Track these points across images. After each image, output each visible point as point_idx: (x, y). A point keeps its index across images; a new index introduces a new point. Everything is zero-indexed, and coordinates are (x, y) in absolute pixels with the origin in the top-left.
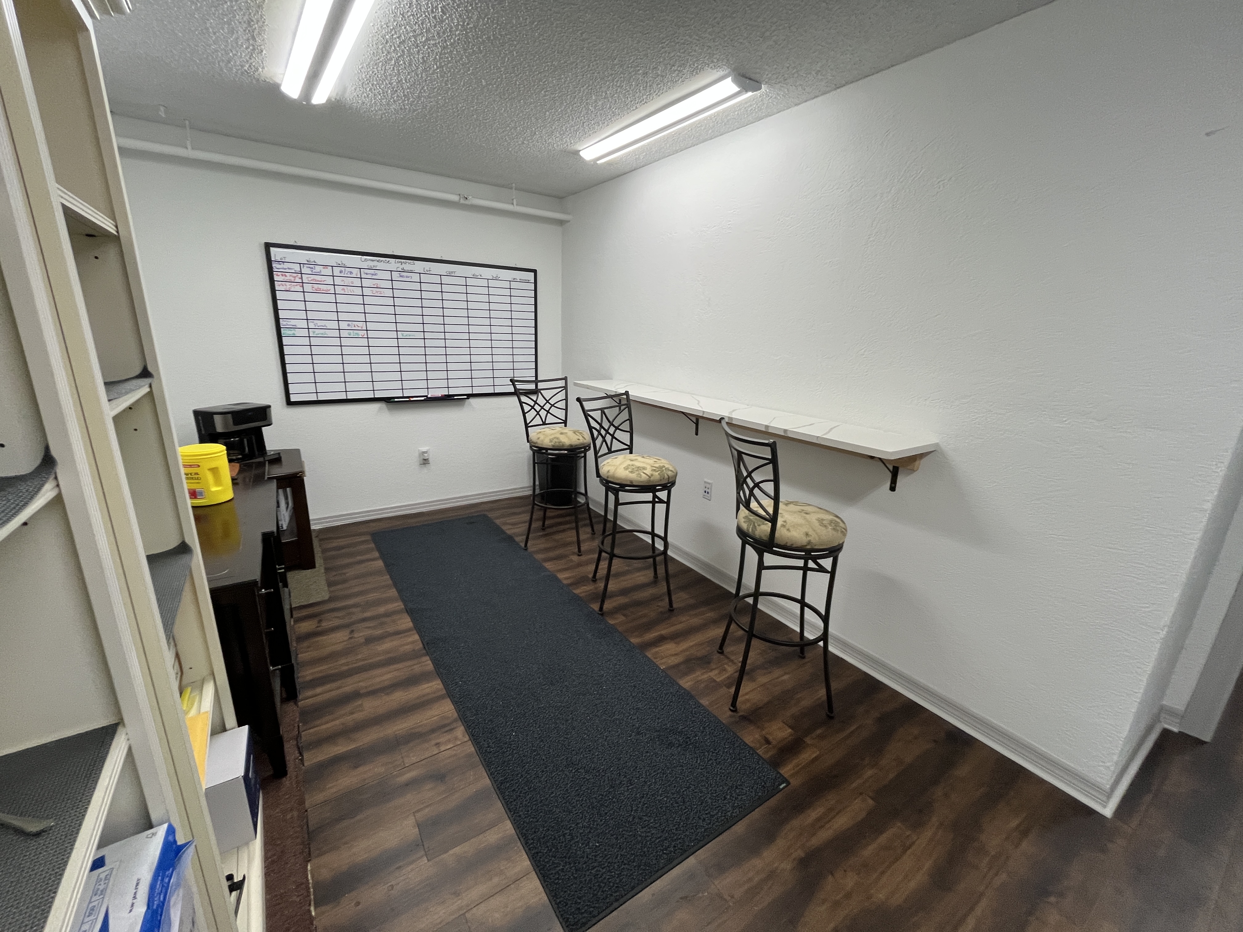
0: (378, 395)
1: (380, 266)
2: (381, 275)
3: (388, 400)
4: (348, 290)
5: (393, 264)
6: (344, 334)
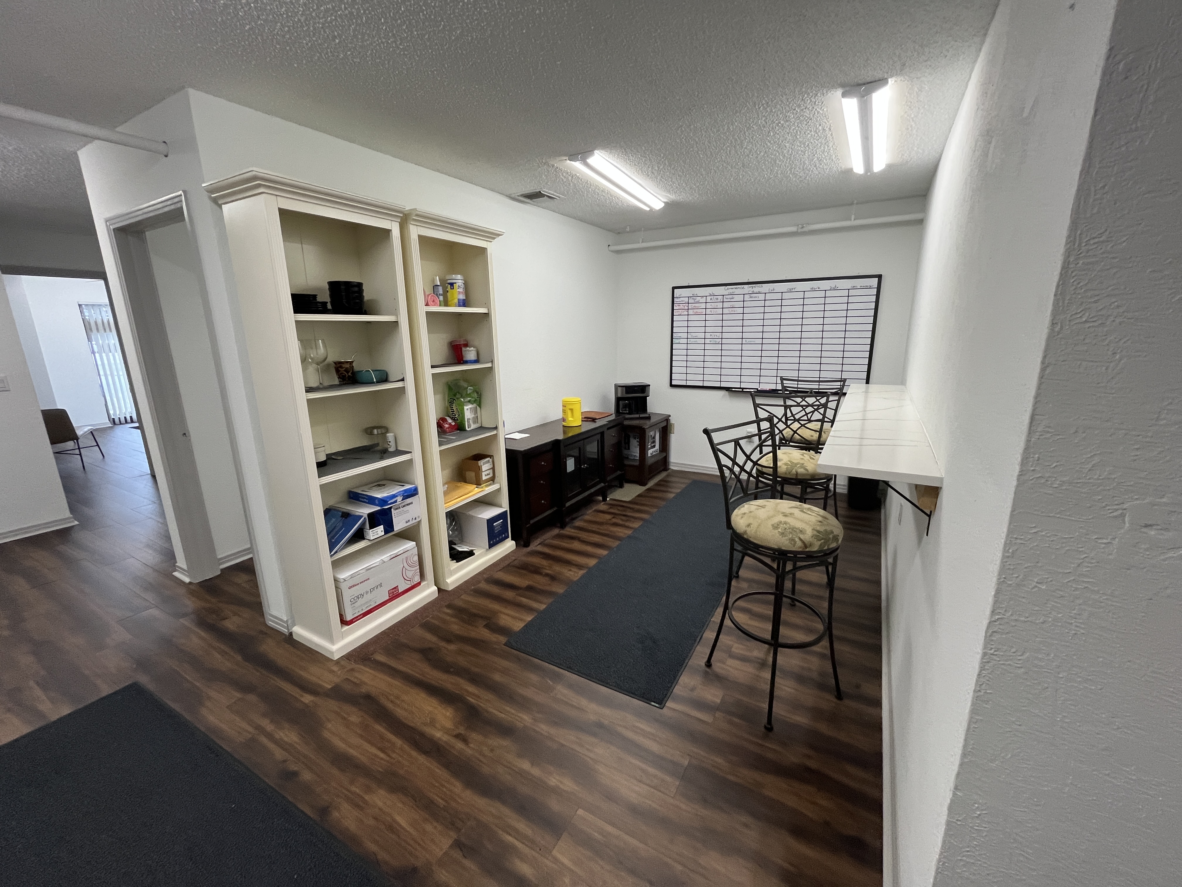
0: (724, 385)
1: (737, 291)
2: (737, 298)
3: (728, 389)
4: (714, 311)
5: (746, 289)
6: (707, 341)
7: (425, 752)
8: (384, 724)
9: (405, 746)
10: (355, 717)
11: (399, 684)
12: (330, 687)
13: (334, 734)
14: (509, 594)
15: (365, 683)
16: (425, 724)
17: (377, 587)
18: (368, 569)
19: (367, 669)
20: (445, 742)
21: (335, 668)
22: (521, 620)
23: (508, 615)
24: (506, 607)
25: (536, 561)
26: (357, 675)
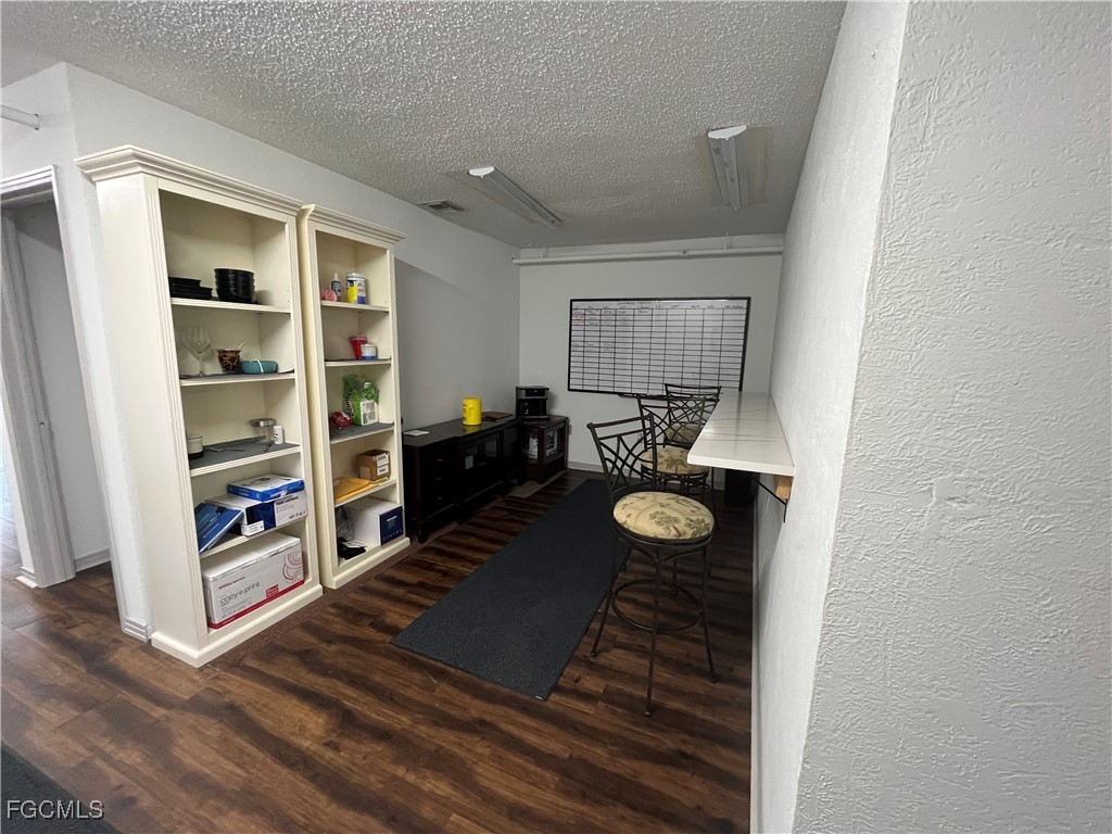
0: (616, 390)
1: (628, 306)
2: (628, 312)
3: (621, 394)
4: (608, 323)
5: (637, 304)
6: (602, 350)
7: (291, 765)
8: (246, 737)
9: (268, 760)
10: (213, 730)
11: (269, 691)
12: (186, 698)
13: (185, 751)
14: (399, 591)
15: (229, 692)
16: (293, 734)
17: (253, 586)
18: (243, 567)
19: (234, 677)
20: (315, 753)
21: (197, 677)
22: (408, 617)
23: (396, 612)
24: (394, 605)
25: (429, 558)
26: (221, 683)
